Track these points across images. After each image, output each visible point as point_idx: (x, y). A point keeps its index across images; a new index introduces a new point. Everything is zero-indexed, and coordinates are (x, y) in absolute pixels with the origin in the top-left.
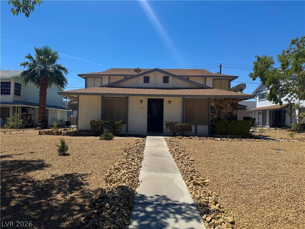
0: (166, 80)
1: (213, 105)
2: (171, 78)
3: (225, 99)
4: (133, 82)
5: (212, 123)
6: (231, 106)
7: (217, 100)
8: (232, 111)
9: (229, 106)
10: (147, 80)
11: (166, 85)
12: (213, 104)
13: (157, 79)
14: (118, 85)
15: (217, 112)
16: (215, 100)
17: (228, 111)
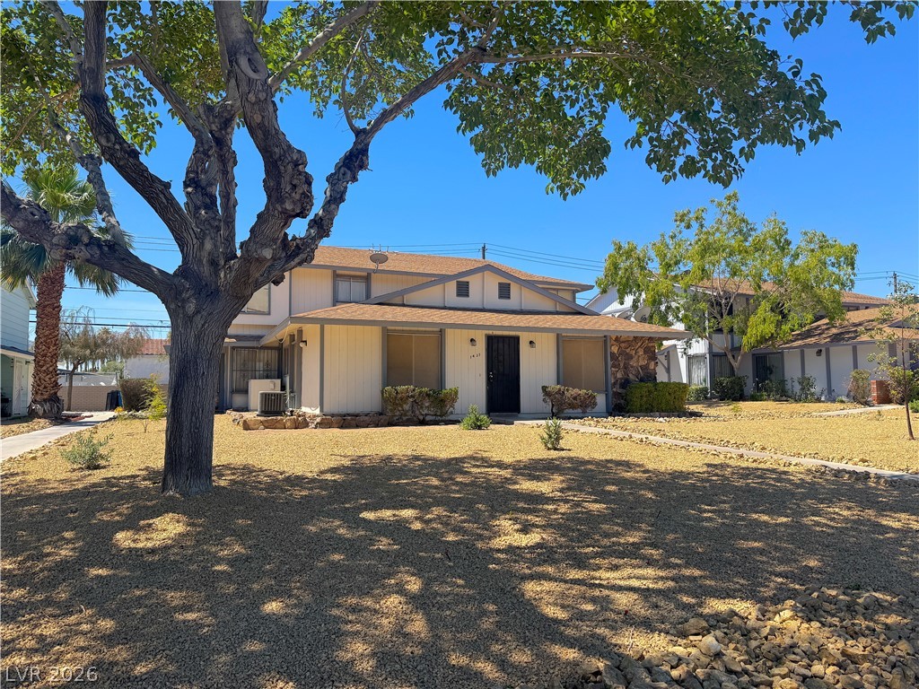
0: (504, 291)
1: (616, 352)
2: (514, 289)
3: (635, 338)
4: (433, 294)
5: (614, 390)
6: (645, 352)
7: (622, 339)
8: (648, 364)
9: (641, 352)
10: (463, 290)
11: (504, 304)
12: (615, 349)
13: (484, 289)
14: (398, 301)
15: (622, 365)
16: (617, 339)
17: (643, 363)
